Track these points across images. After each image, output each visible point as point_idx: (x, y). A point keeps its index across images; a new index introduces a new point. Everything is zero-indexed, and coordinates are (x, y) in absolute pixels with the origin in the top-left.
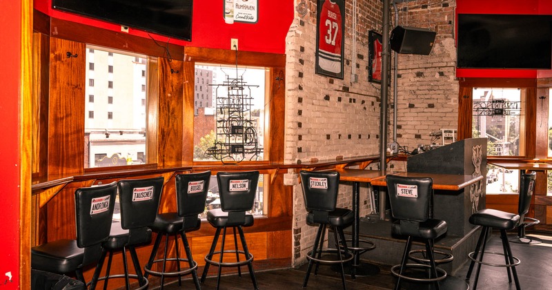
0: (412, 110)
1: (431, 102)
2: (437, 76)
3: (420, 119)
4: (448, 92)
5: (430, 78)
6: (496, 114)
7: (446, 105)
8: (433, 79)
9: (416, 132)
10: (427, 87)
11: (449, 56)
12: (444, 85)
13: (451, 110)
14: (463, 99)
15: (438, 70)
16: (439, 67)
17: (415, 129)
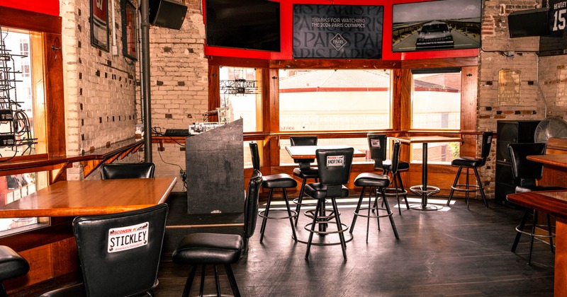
0: (161, 87)
1: (181, 79)
2: (187, 52)
3: (171, 97)
4: (198, 70)
5: (179, 55)
6: (239, 92)
7: (197, 84)
8: (182, 55)
9: (167, 112)
10: (176, 64)
11: (198, 33)
12: (194, 62)
13: (201, 88)
14: (212, 77)
15: (187, 46)
16: (189, 44)
17: (164, 108)
